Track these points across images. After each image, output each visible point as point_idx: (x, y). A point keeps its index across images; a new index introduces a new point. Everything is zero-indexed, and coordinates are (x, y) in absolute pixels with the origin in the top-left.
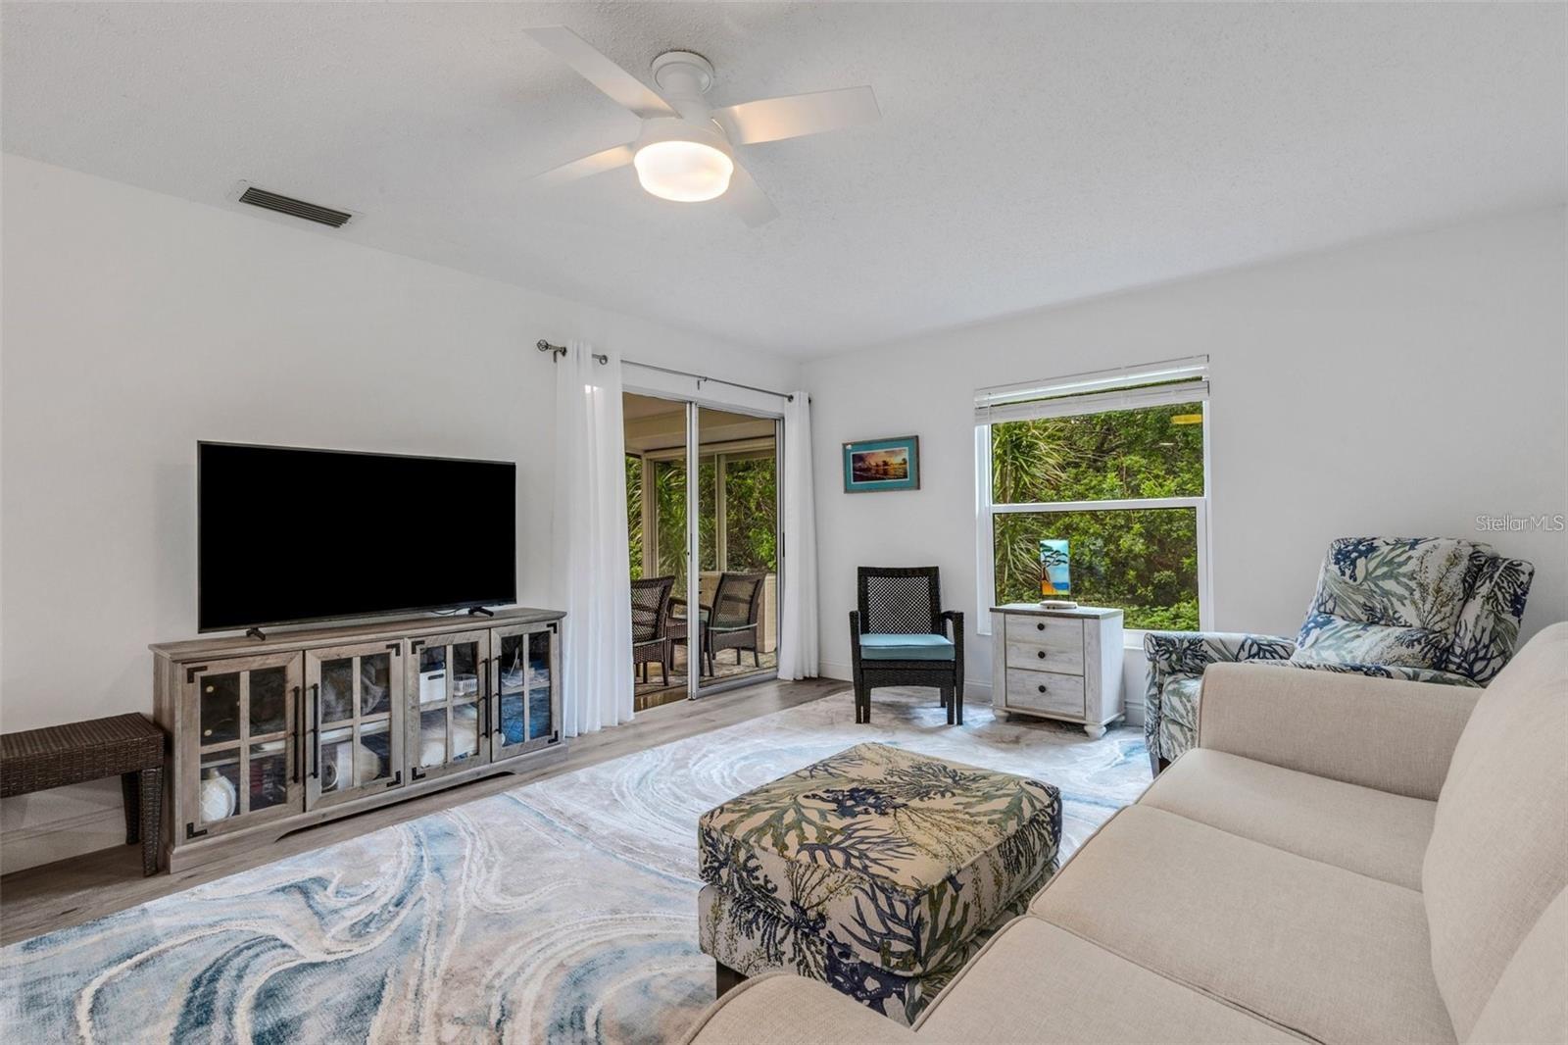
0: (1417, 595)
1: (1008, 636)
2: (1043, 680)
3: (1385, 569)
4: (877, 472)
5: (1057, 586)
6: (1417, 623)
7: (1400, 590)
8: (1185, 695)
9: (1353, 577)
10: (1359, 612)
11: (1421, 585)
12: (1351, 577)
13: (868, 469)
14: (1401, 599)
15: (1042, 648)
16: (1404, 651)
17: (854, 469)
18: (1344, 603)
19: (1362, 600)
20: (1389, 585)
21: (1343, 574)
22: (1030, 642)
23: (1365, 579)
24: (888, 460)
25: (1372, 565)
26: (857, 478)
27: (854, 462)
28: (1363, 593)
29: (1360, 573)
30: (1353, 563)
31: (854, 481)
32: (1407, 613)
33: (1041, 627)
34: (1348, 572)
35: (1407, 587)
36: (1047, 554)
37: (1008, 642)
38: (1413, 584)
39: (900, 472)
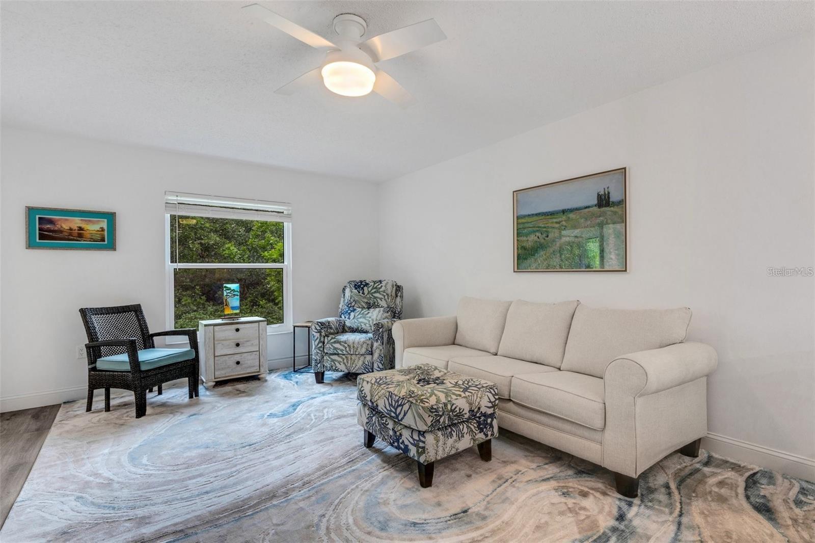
0: (386, 297)
1: (216, 339)
2: (237, 358)
3: (375, 290)
4: (70, 234)
5: (233, 308)
6: (386, 306)
7: (381, 296)
8: (343, 342)
9: (364, 294)
10: (364, 305)
11: (387, 294)
12: (362, 293)
13: (61, 232)
14: (381, 299)
15: (237, 341)
16: (386, 315)
17: (40, 229)
18: (359, 303)
19: (366, 301)
20: (377, 295)
21: (359, 292)
22: (230, 340)
23: (368, 294)
24: (83, 226)
25: (370, 289)
26: (42, 237)
27: (39, 224)
28: (367, 299)
29: (366, 291)
30: (363, 288)
31: (39, 239)
32: (383, 303)
33: (237, 330)
34: (361, 292)
35: (383, 295)
36: (228, 291)
37: (216, 342)
38: (385, 294)
39: (98, 237)
